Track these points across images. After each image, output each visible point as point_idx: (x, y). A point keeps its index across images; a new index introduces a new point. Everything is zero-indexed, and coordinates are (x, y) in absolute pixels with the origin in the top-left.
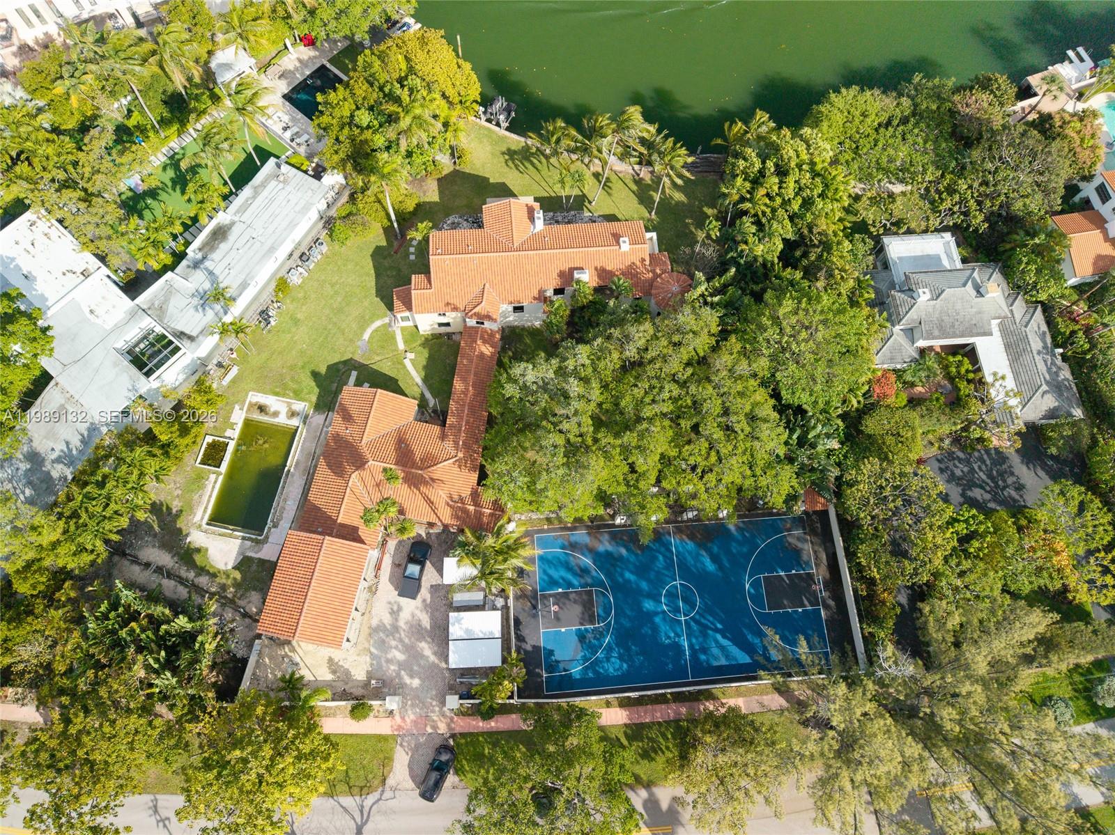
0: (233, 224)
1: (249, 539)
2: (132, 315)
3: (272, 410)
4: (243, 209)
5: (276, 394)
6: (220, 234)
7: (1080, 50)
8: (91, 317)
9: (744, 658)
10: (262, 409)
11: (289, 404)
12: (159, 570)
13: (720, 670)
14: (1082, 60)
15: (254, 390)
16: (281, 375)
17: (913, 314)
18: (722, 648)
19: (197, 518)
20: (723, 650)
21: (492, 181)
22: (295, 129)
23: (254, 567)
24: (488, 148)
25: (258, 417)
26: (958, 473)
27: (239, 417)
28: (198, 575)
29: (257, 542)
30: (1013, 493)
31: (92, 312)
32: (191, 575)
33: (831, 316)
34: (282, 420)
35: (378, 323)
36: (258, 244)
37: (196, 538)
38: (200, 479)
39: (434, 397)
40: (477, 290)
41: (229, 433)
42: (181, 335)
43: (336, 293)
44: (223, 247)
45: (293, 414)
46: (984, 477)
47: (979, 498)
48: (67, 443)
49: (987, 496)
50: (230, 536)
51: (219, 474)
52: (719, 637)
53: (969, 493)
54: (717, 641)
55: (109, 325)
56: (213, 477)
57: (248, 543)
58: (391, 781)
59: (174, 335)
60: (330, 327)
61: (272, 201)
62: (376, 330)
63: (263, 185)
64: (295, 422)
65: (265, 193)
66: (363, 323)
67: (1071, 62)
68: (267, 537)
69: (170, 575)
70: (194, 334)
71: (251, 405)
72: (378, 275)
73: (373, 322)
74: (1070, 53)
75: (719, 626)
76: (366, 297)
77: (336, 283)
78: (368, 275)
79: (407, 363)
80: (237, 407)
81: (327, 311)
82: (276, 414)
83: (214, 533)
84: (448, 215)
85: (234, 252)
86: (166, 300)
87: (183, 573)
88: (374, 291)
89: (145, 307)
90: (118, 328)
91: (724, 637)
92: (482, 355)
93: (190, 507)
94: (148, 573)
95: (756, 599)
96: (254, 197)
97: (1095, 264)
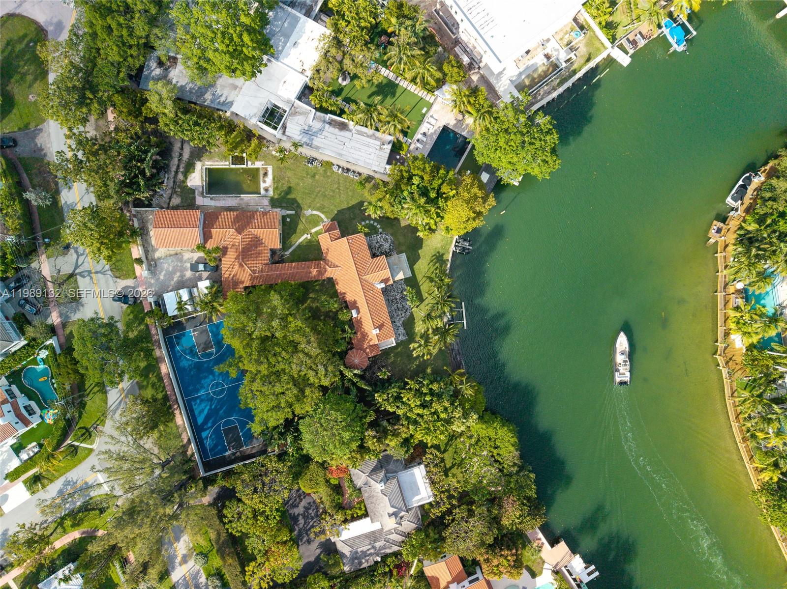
0: (350, 131)
1: (203, 189)
2: (288, 102)
3: (266, 179)
4: (360, 133)
5: (274, 179)
6: (343, 127)
7: (597, 573)
8: (282, 83)
9: (200, 420)
10: (265, 174)
11: (270, 186)
12: (181, 155)
13: (192, 410)
14: (589, 574)
15: (273, 167)
16: (284, 178)
17: (372, 482)
18: (203, 410)
19: (207, 163)
20: (202, 411)
21: (420, 251)
22: (425, 139)
23: (191, 196)
24: (439, 245)
25: (261, 173)
26: (310, 511)
27: (258, 164)
28: (182, 173)
29: (202, 193)
30: (305, 539)
31: (285, 82)
32: (182, 170)
33: (338, 438)
34: (262, 185)
35: (323, 216)
36: (342, 147)
37: (198, 165)
38: (225, 158)
39: (290, 254)
40: (337, 263)
41: (250, 163)
42: (284, 127)
43: (333, 191)
44: (336, 131)
45: (266, 190)
46: (311, 524)
47: (300, 522)
48: (221, 96)
49: (301, 526)
50: (202, 180)
51: (229, 165)
52: (208, 407)
53: (301, 517)
54: (206, 407)
55: (279, 93)
56: (227, 163)
57: (201, 190)
58: (118, 280)
59: (284, 124)
60: (315, 194)
61: (368, 146)
62: (318, 216)
63: (376, 138)
64: (263, 192)
65: (372, 141)
66: (320, 209)
67: (586, 568)
68: (205, 197)
69: (179, 160)
70: (287, 133)
71: (266, 169)
72: (349, 209)
73: (323, 213)
74: (593, 567)
75: (213, 407)
76: (335, 206)
77: (339, 189)
78: (348, 203)
79: (305, 236)
80: (263, 162)
81: (323, 190)
82: (264, 182)
83: (202, 172)
84: (392, 235)
85: (334, 137)
86: (300, 114)
87: (182, 166)
88: (339, 209)
89: (295, 105)
90: (279, 97)
91: (209, 410)
92: (311, 272)
93: (210, 159)
94: (178, 150)
95: (226, 423)
96: (368, 136)
97: (433, 577)
